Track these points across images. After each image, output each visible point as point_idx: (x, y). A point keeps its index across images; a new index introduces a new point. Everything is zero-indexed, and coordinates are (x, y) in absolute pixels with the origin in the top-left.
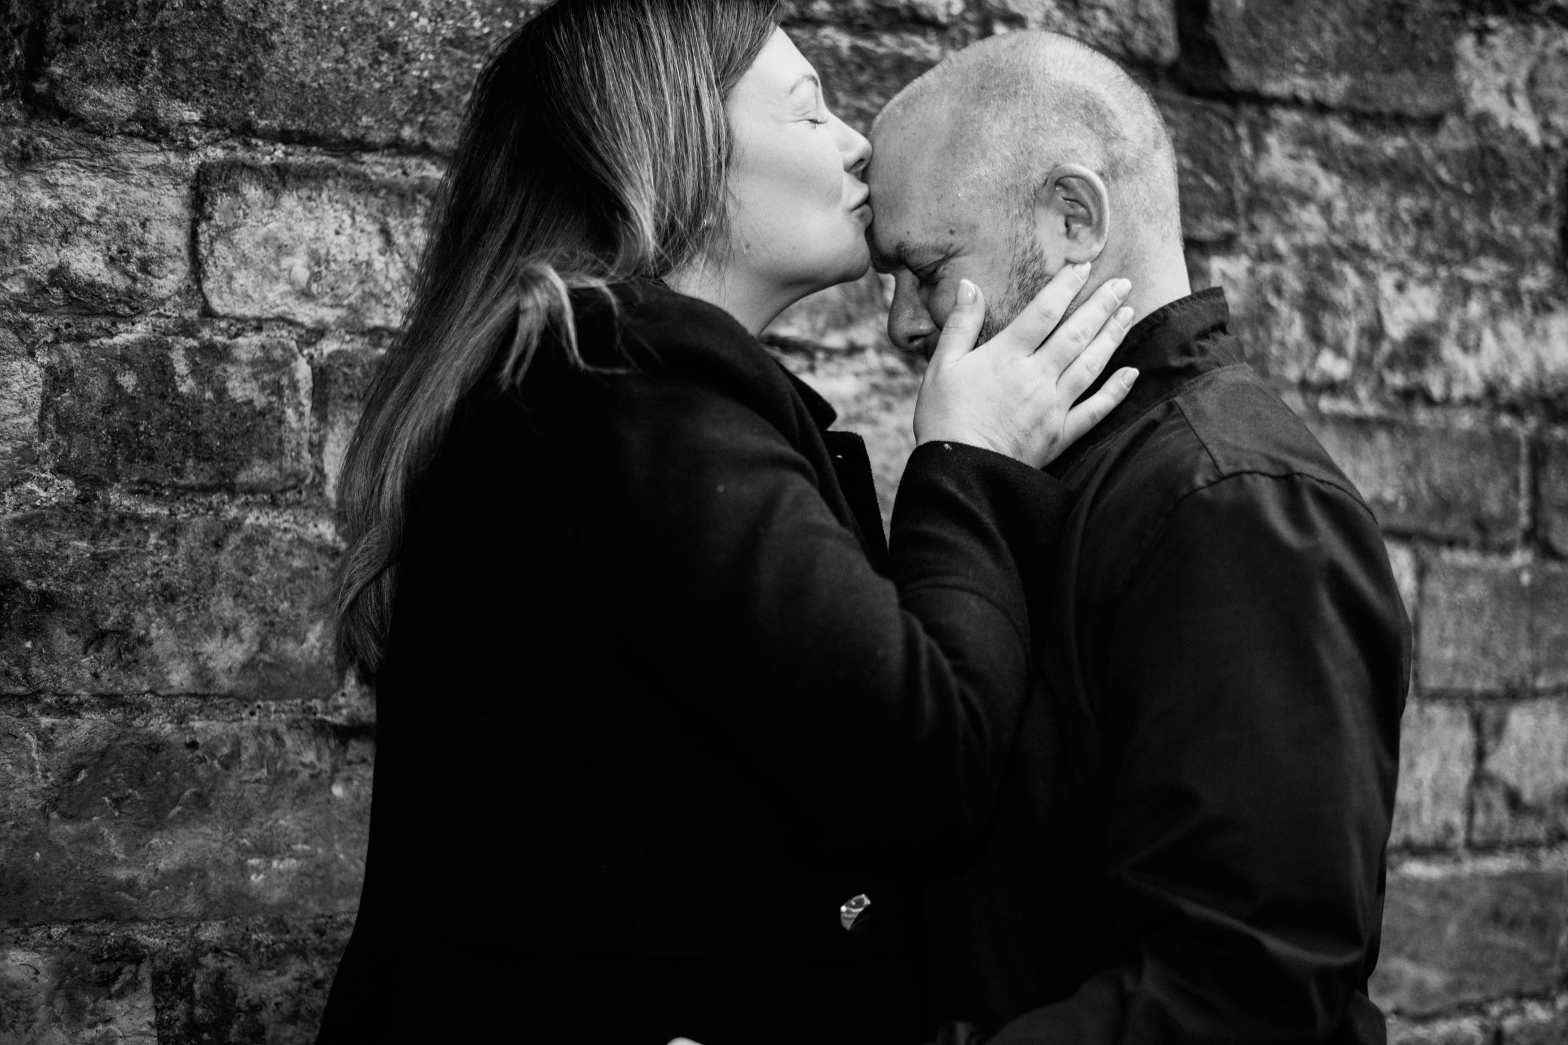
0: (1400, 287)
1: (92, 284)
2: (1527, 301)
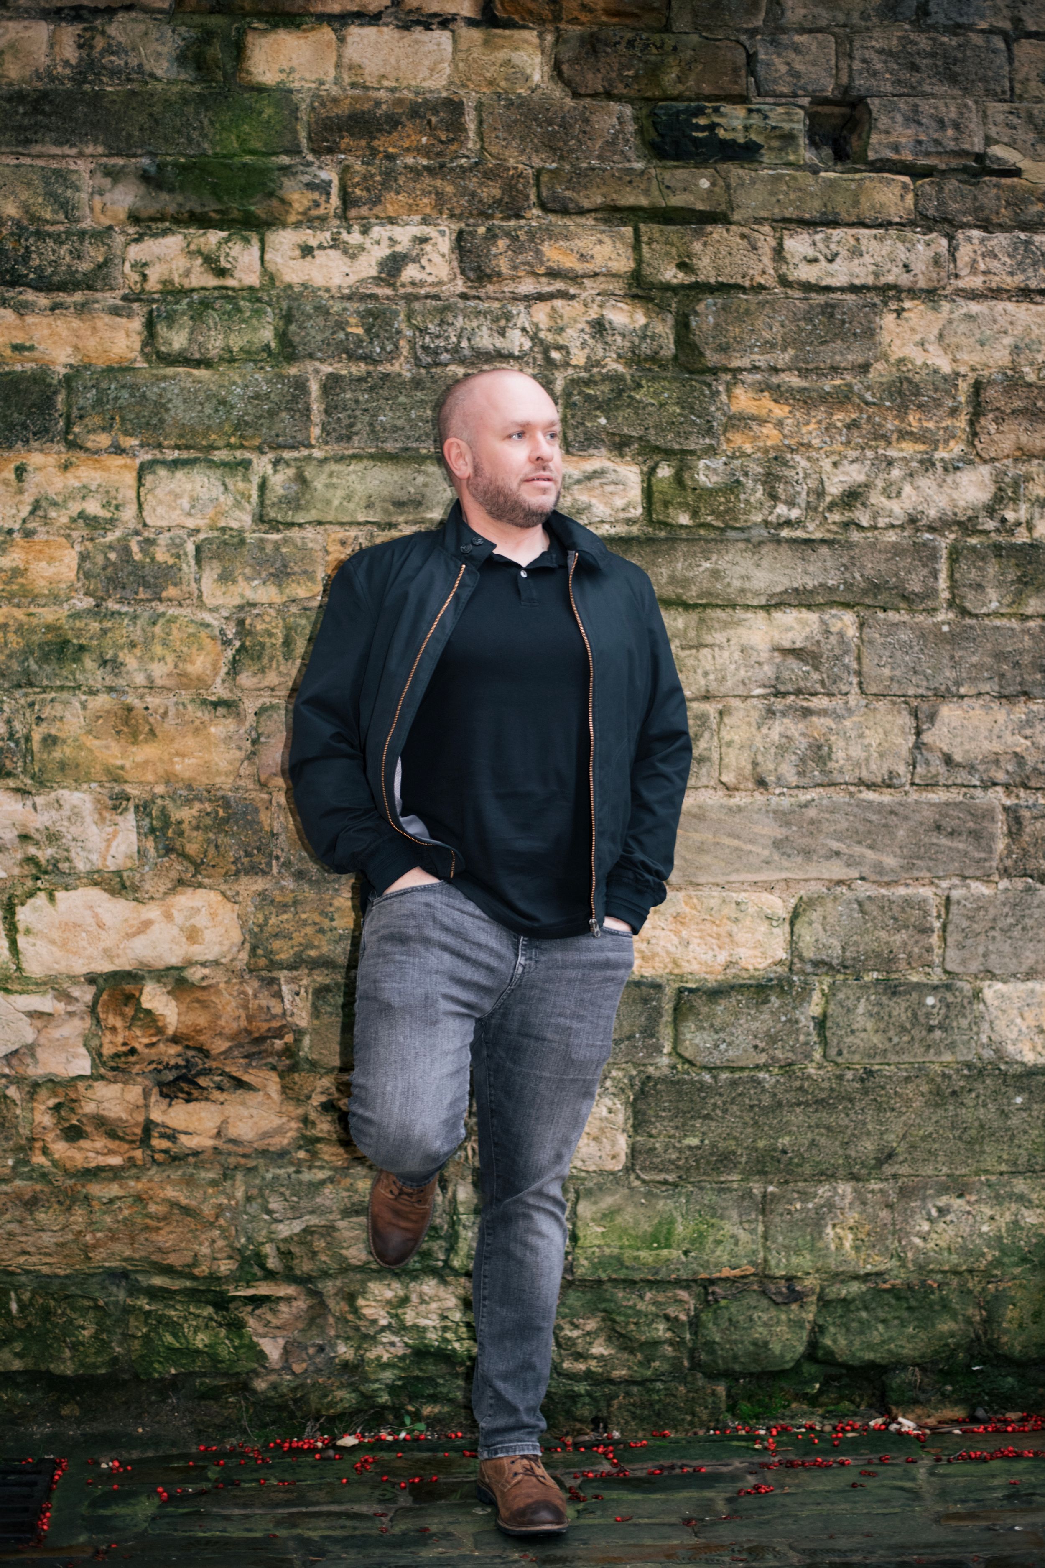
0: (835, 464)
1: (95, 517)
2: (939, 465)
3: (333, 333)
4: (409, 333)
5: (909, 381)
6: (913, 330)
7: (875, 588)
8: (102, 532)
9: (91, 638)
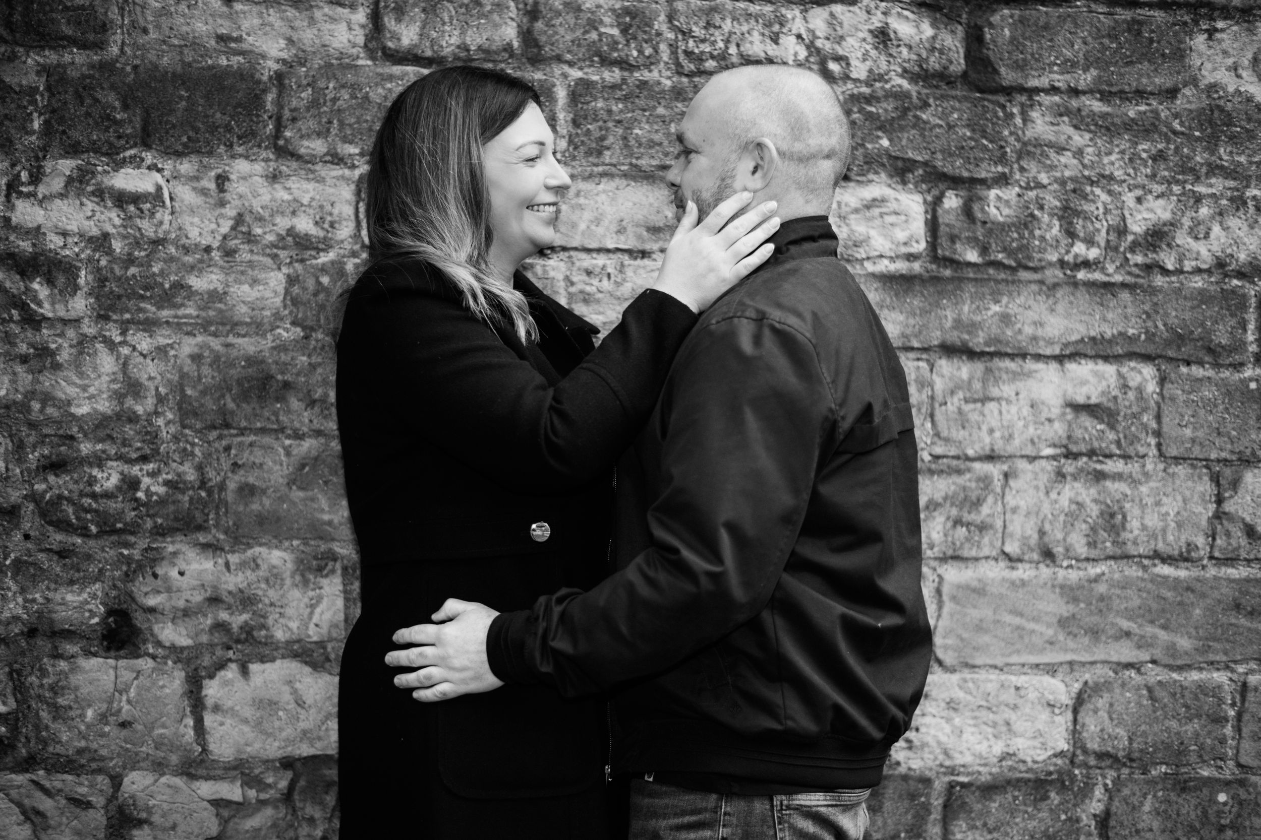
0: (1139, 200)
1: (306, 235)
2: (1250, 203)
3: (586, 32)
4: (671, 36)
5: (1221, 109)
6: (1225, 53)
7: (1179, 339)
8: (313, 253)
9: (298, 374)
